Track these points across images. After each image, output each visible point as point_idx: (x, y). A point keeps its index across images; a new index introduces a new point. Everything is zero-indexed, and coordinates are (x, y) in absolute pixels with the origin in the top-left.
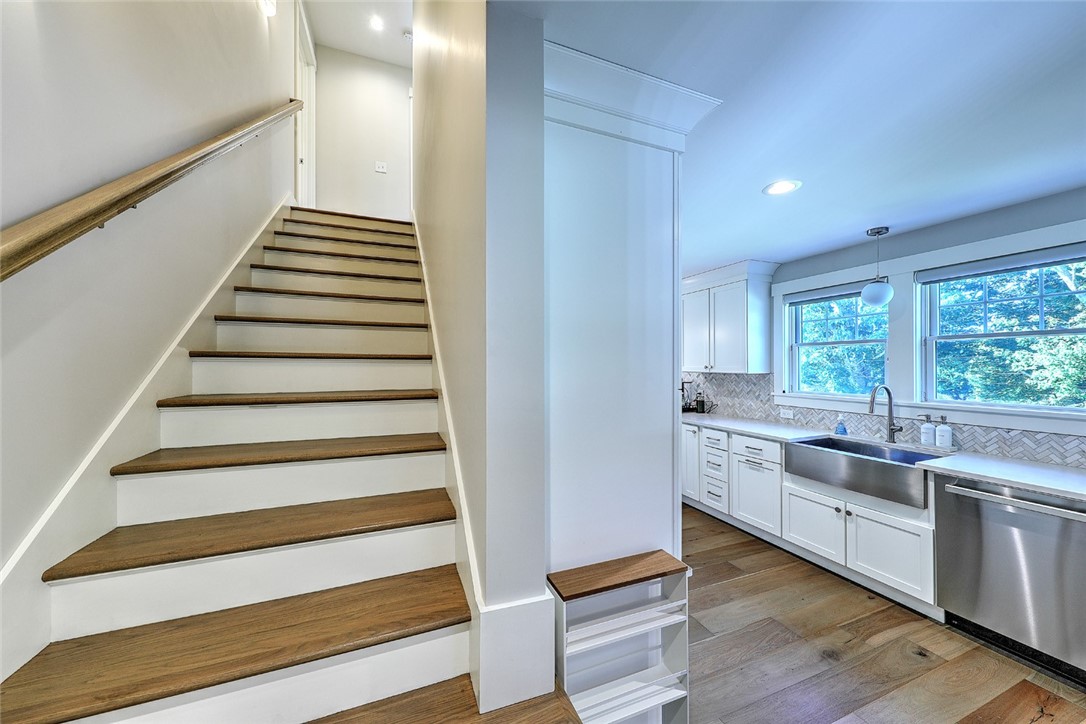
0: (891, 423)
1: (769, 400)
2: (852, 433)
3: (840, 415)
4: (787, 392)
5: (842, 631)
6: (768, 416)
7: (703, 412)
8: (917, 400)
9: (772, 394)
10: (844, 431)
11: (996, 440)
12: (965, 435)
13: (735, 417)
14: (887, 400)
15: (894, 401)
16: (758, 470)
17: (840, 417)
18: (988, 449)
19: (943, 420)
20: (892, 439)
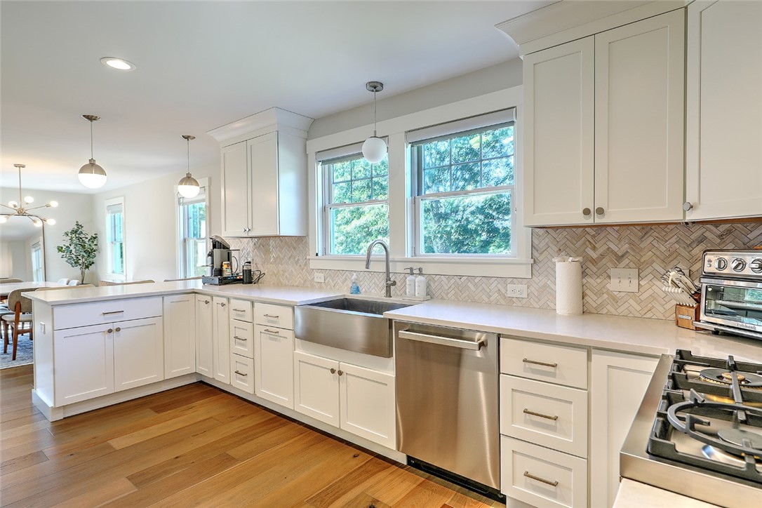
0: (388, 279)
1: (306, 264)
2: (366, 291)
3: (355, 274)
4: (319, 255)
5: (307, 505)
6: (305, 281)
7: (251, 283)
8: (408, 255)
9: (308, 257)
10: (357, 290)
11: (453, 286)
12: (436, 284)
13: (279, 285)
14: (385, 257)
15: (391, 257)
16: (276, 340)
17: (355, 276)
18: (449, 295)
19: (421, 273)
20: (389, 294)
